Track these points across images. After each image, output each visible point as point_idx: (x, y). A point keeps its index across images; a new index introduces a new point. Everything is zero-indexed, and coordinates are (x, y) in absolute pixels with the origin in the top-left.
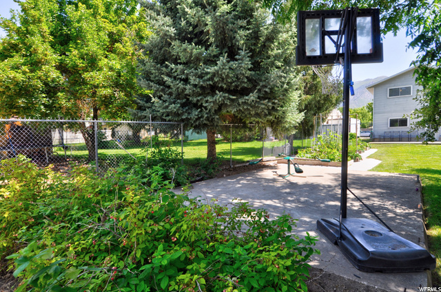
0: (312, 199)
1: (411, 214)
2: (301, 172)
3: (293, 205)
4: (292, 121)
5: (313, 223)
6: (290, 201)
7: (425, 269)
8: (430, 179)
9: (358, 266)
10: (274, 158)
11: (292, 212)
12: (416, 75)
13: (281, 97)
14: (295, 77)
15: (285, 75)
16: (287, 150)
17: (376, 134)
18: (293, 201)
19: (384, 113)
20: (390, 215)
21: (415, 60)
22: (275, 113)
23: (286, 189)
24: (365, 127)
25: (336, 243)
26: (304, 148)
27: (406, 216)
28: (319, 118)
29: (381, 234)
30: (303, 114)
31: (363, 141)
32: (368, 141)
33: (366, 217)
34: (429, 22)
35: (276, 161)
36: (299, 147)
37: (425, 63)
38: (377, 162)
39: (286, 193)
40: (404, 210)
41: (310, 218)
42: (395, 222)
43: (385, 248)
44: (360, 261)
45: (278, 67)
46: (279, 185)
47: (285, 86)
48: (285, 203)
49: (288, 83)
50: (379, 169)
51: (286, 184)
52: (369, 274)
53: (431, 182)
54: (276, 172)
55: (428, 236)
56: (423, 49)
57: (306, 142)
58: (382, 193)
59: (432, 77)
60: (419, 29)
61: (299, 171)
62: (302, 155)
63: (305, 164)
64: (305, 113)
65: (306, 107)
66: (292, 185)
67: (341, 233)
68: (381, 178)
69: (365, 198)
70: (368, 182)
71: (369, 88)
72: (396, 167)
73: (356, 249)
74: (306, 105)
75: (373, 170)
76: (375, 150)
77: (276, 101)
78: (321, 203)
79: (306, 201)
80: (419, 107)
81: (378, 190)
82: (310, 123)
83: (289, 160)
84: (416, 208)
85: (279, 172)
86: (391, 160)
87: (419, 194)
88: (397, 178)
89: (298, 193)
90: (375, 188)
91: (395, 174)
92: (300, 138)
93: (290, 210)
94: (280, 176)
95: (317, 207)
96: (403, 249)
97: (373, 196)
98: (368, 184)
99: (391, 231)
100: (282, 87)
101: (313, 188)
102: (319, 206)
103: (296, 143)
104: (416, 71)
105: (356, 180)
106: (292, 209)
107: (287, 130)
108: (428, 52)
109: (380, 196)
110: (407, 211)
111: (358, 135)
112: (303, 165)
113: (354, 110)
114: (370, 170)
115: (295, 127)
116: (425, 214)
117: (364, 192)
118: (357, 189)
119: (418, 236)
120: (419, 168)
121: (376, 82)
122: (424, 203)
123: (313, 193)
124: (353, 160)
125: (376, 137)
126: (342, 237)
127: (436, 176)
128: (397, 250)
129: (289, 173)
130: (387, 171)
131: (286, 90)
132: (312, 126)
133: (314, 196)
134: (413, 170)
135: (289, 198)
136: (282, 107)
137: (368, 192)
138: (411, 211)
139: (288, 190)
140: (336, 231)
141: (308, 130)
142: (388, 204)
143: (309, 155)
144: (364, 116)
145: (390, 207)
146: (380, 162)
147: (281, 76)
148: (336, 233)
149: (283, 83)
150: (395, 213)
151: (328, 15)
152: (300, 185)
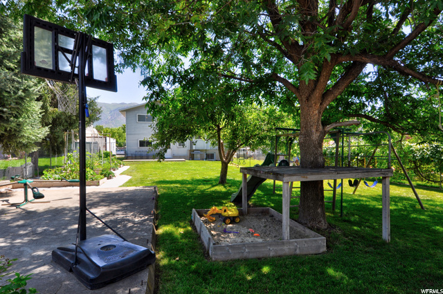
0: (53, 227)
1: (145, 220)
2: (41, 196)
3: (26, 240)
4: (31, 136)
5: (49, 255)
6: (21, 236)
7: (148, 265)
8: (164, 188)
9: (90, 286)
10: (8, 182)
11: (22, 249)
12: (148, 108)
13: (13, 105)
14: (36, 85)
15: (20, 80)
16: (29, 171)
17: (129, 153)
18: (26, 235)
19: (135, 134)
20: (130, 225)
21: (146, 96)
22: (5, 125)
23: (18, 221)
24: (121, 146)
25: (71, 271)
26: (53, 167)
27: (141, 223)
28: (70, 135)
29: (115, 246)
30: (47, 129)
31: (118, 159)
32: (121, 159)
33: (108, 233)
34: (156, 69)
35: (11, 186)
36: (46, 167)
37: (153, 100)
38: (128, 178)
39: (18, 226)
40: (141, 218)
41: (46, 250)
42: (132, 230)
43: (116, 259)
44: (92, 280)
45: (9, 69)
46: (9, 218)
47: (20, 93)
48: (14, 240)
49: (24, 91)
50: (128, 184)
51: (20, 214)
52: (101, 289)
53: (165, 191)
54: (7, 201)
55: (157, 235)
56: (151, 89)
57: (55, 161)
58: (126, 206)
59: (158, 111)
60: (149, 72)
61: (38, 196)
62: (49, 176)
63: (53, 187)
64: (51, 128)
65: (54, 120)
66: (29, 215)
67: (76, 257)
68: (128, 192)
69: (111, 214)
70: (117, 197)
71: (122, 111)
72: (141, 181)
73: (89, 270)
74: (53, 119)
75: (123, 186)
76: (128, 167)
77: (5, 110)
78: (64, 229)
79: (45, 230)
80: (153, 132)
81: (124, 204)
82: (60, 140)
83: (25, 184)
84: (150, 214)
85: (12, 200)
86: (139, 175)
87: (154, 201)
88: (141, 190)
89: (35, 223)
90: (121, 203)
91: (140, 187)
92: (48, 156)
93: (19, 247)
94: (13, 205)
95: (57, 235)
96: (131, 254)
97: (118, 211)
98: (116, 200)
99: (125, 240)
100: (15, 93)
101: (56, 213)
102: (60, 234)
103: (42, 162)
104: (147, 105)
105: (106, 197)
106: (24, 245)
107: (26, 146)
108: (154, 92)
109: (125, 209)
110: (143, 218)
111: (114, 152)
112: (49, 187)
113: (111, 130)
114: (121, 186)
115: (37, 144)
116: (156, 217)
117: (111, 208)
118: (105, 206)
119: (147, 238)
120: (158, 180)
121: (129, 107)
122: (157, 208)
123: (54, 220)
124: (106, 178)
125: (129, 155)
126: (78, 261)
127: (168, 185)
128: (127, 257)
129: (26, 200)
130: (135, 185)
131: (21, 98)
132: (63, 143)
133: (56, 222)
134: (153, 183)
135: (22, 232)
136: (16, 117)
137: (114, 208)
138: (146, 217)
139: (21, 222)
140: (72, 257)
141: (58, 148)
142: (130, 216)
143: (57, 176)
144: (120, 136)
145: (130, 218)
146: (129, 177)
147: (14, 81)
148: (71, 259)
149: (18, 89)
150: (134, 222)
151: (63, 31)
152: (40, 213)
